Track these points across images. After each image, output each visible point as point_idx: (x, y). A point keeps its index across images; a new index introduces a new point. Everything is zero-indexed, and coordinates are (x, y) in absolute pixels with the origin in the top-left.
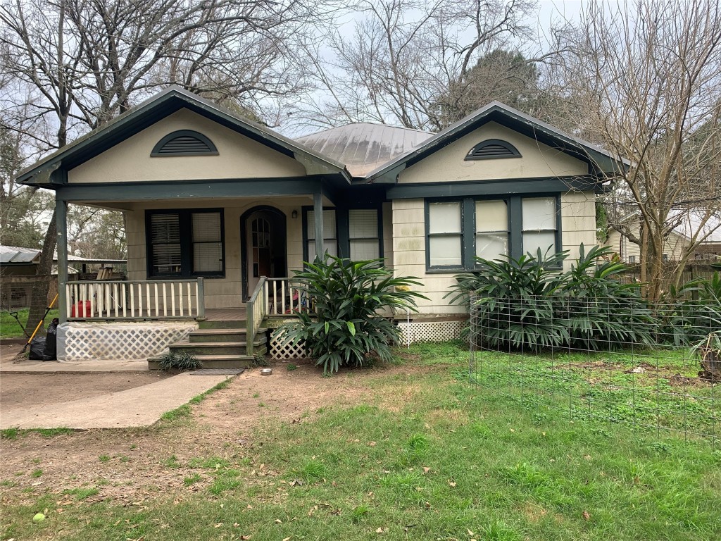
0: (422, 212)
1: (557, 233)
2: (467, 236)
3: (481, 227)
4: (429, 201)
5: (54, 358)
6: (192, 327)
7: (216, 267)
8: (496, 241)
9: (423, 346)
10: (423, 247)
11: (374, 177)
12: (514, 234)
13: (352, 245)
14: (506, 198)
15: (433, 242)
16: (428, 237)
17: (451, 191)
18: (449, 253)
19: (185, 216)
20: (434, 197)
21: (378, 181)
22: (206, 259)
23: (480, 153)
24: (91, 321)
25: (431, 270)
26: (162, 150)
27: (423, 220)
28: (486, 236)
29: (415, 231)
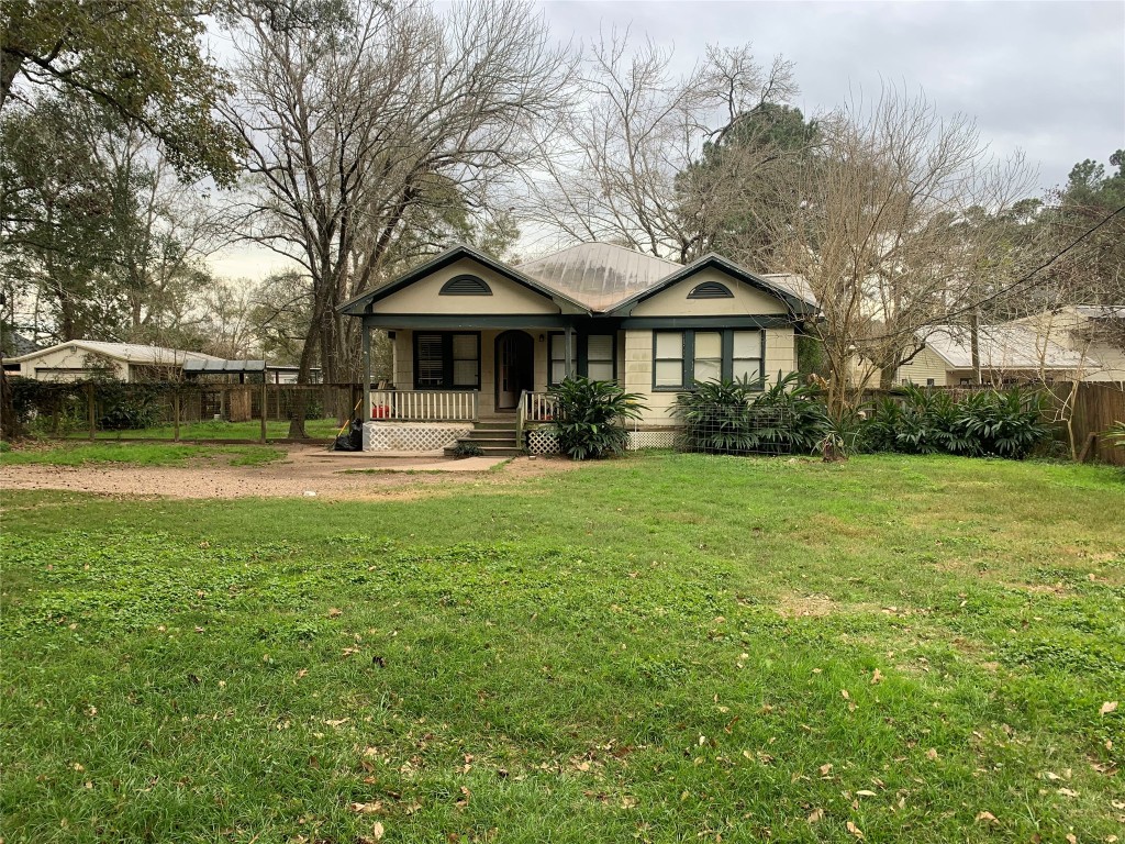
0: (651, 340)
1: (761, 360)
2: (688, 361)
3: (698, 355)
4: (657, 331)
5: (360, 448)
6: (470, 427)
7: (472, 381)
8: (711, 365)
9: (647, 451)
10: (650, 369)
11: (611, 312)
12: (726, 361)
13: (590, 366)
14: (720, 330)
15: (658, 365)
16: (655, 361)
17: (674, 324)
18: (671, 375)
19: (448, 336)
20: (660, 327)
21: (615, 315)
22: (463, 373)
23: (700, 292)
24: (390, 421)
25: (656, 389)
26: (447, 290)
27: (651, 347)
28: (703, 361)
29: (644, 356)
